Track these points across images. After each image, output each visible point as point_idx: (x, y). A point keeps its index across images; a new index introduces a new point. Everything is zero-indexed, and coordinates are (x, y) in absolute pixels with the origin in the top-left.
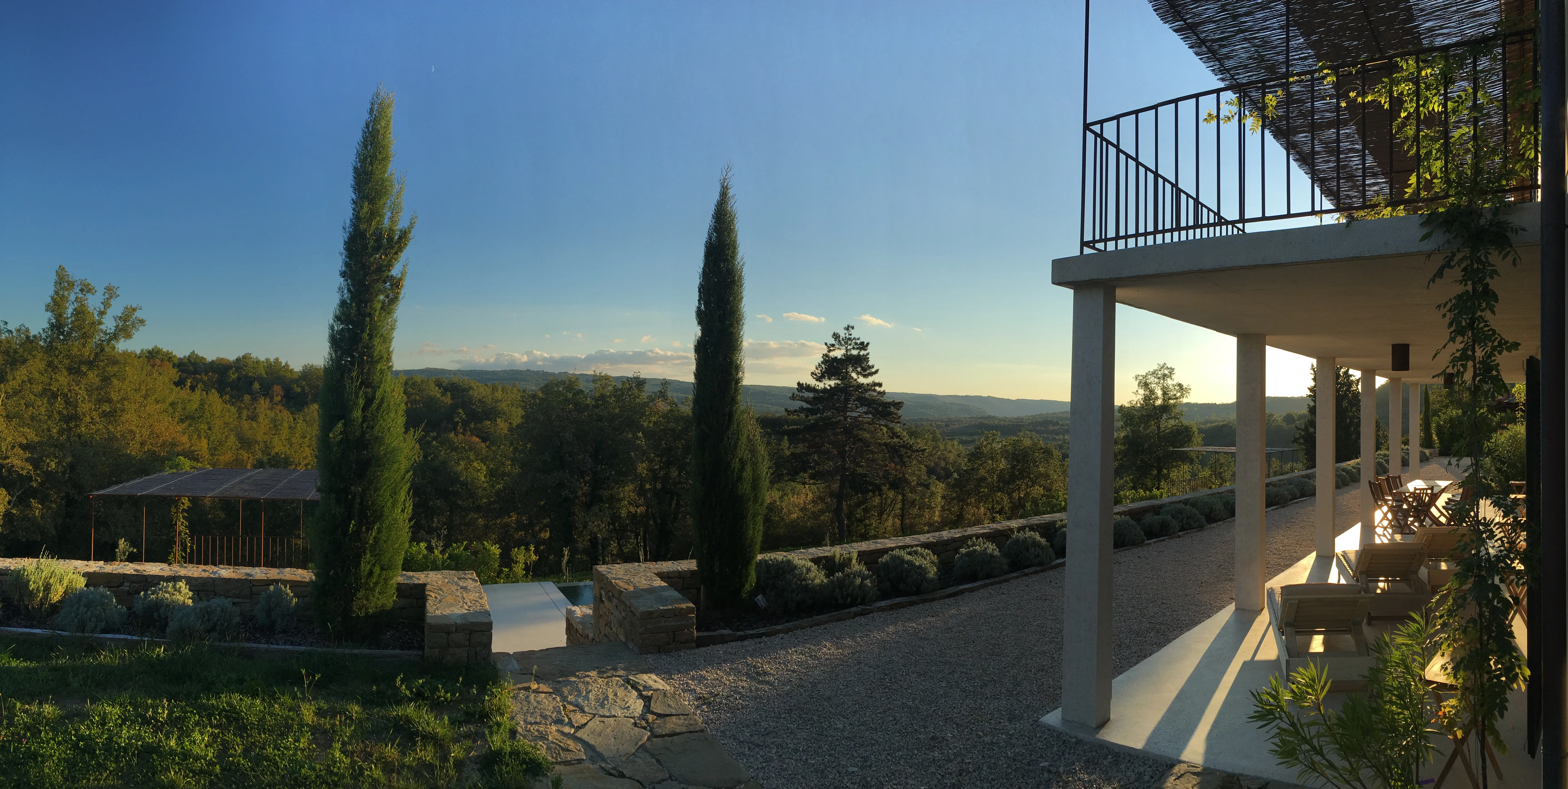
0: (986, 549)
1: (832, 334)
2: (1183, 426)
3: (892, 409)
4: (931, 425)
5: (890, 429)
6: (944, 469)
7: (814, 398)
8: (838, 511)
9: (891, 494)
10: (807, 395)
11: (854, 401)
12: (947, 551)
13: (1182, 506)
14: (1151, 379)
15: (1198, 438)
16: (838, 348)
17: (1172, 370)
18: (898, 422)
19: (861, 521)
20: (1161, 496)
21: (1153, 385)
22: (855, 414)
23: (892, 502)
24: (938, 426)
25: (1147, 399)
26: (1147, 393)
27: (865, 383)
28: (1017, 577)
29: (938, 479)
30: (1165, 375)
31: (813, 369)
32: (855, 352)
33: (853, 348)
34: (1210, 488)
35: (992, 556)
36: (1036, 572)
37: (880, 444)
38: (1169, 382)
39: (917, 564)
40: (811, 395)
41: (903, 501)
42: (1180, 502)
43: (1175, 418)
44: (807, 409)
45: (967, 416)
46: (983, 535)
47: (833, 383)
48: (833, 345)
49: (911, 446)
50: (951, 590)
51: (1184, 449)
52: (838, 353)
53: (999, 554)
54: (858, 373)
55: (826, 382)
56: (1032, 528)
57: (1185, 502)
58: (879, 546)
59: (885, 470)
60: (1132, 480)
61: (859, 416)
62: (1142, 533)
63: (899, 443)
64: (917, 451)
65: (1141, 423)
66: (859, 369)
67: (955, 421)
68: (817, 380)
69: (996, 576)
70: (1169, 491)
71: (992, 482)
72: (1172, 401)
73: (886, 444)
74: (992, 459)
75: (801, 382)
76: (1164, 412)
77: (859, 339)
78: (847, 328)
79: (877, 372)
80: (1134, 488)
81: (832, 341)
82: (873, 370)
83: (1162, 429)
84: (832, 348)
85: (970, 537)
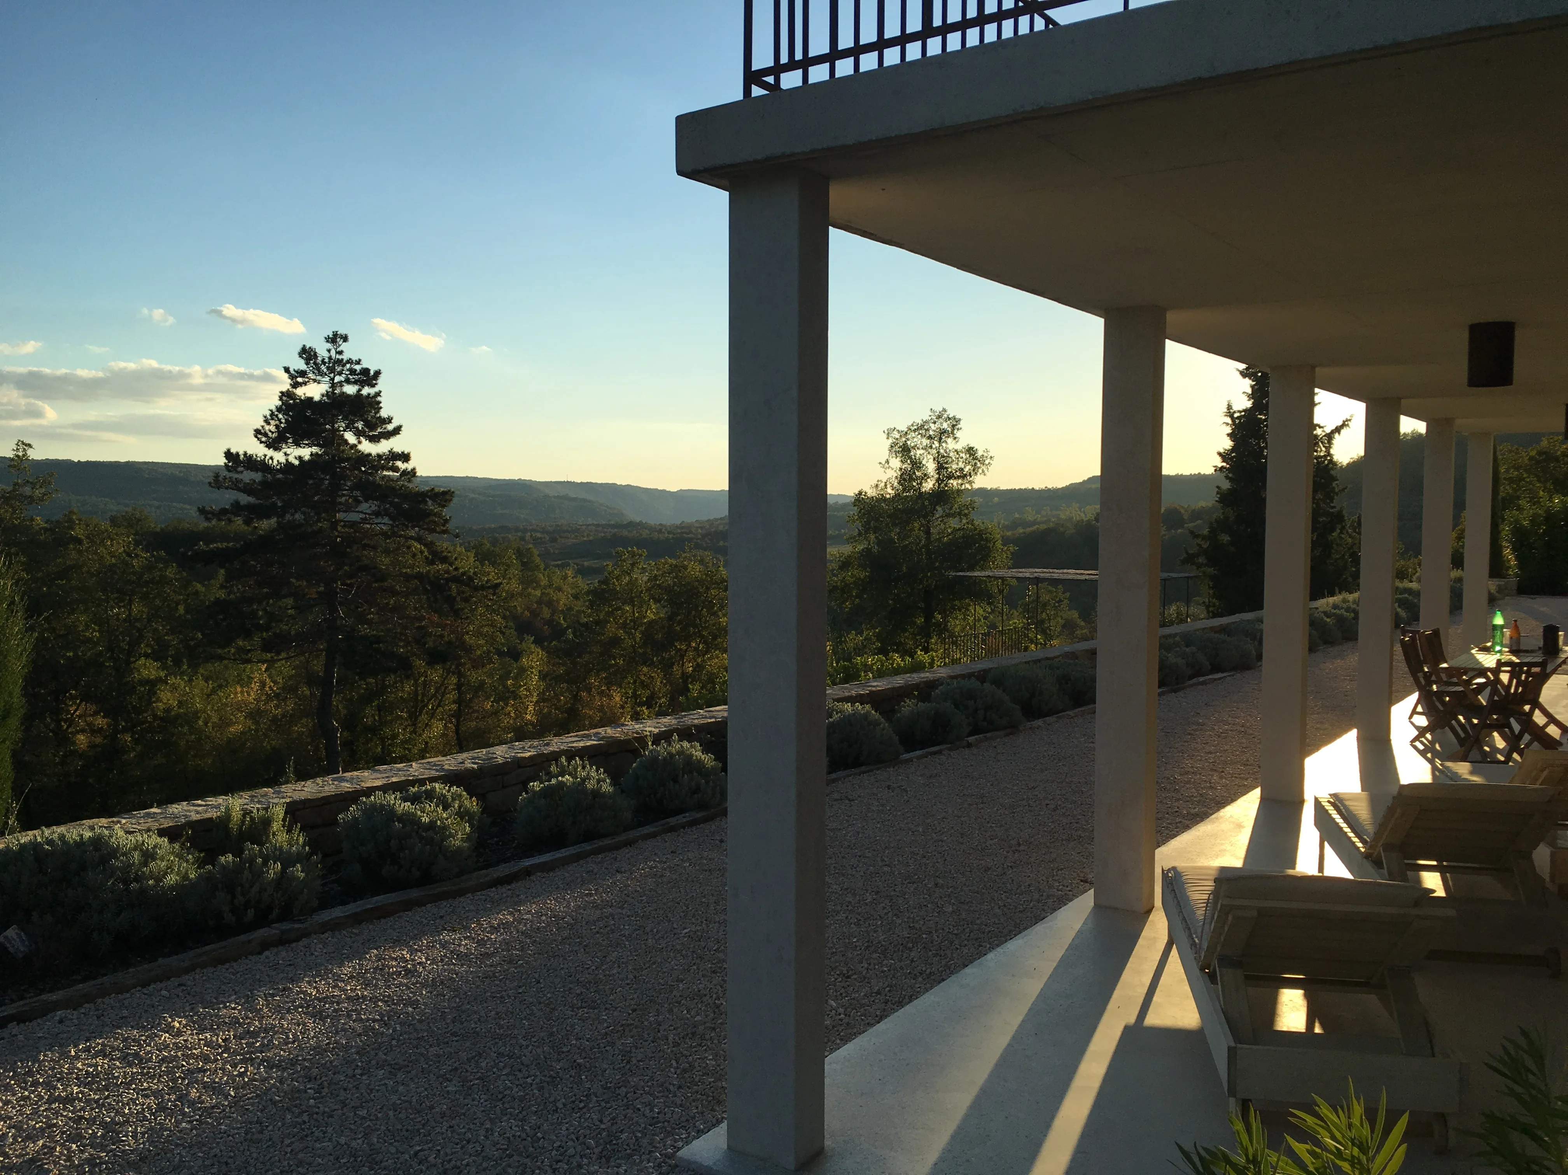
0: (584, 780)
1: (299, 348)
2: (975, 529)
3: (430, 505)
4: (522, 539)
5: (429, 545)
6: (550, 622)
7: (264, 483)
8: (323, 710)
9: (435, 675)
10: (248, 476)
11: (351, 489)
12: (504, 787)
13: (974, 683)
14: (917, 440)
15: (1002, 554)
16: (315, 381)
17: (955, 423)
18: (444, 532)
19: (373, 730)
20: (931, 665)
21: (919, 452)
22: (353, 517)
23: (437, 690)
24: (536, 541)
25: (907, 478)
26: (907, 466)
27: (374, 453)
28: (653, 835)
29: (538, 642)
30: (943, 432)
31: (259, 423)
32: (350, 390)
33: (348, 381)
34: (1026, 649)
35: (596, 794)
36: (693, 823)
37: (408, 578)
38: (950, 444)
39: (425, 819)
40: (258, 476)
41: (459, 686)
42: (970, 676)
43: (960, 514)
44: (250, 507)
45: (590, 521)
46: (582, 753)
47: (306, 453)
48: (303, 374)
49: (471, 579)
50: (503, 870)
51: (976, 574)
52: (315, 391)
53: (611, 789)
54: (358, 434)
55: (289, 451)
56: (686, 734)
57: (982, 676)
58: (346, 787)
59: (420, 628)
60: (879, 637)
61: (364, 521)
62: (896, 739)
63: (447, 572)
64: (483, 588)
65: (894, 525)
66: (360, 425)
67: (567, 531)
68: (269, 446)
69: (605, 836)
70: (946, 654)
71: (633, 647)
72: (954, 483)
73: (420, 577)
74: (631, 602)
75: (233, 451)
76: (938, 503)
77: (358, 362)
78: (334, 339)
79: (397, 430)
80: (883, 651)
81: (301, 365)
82: (390, 427)
83: (935, 536)
84: (300, 380)
85: (555, 756)
